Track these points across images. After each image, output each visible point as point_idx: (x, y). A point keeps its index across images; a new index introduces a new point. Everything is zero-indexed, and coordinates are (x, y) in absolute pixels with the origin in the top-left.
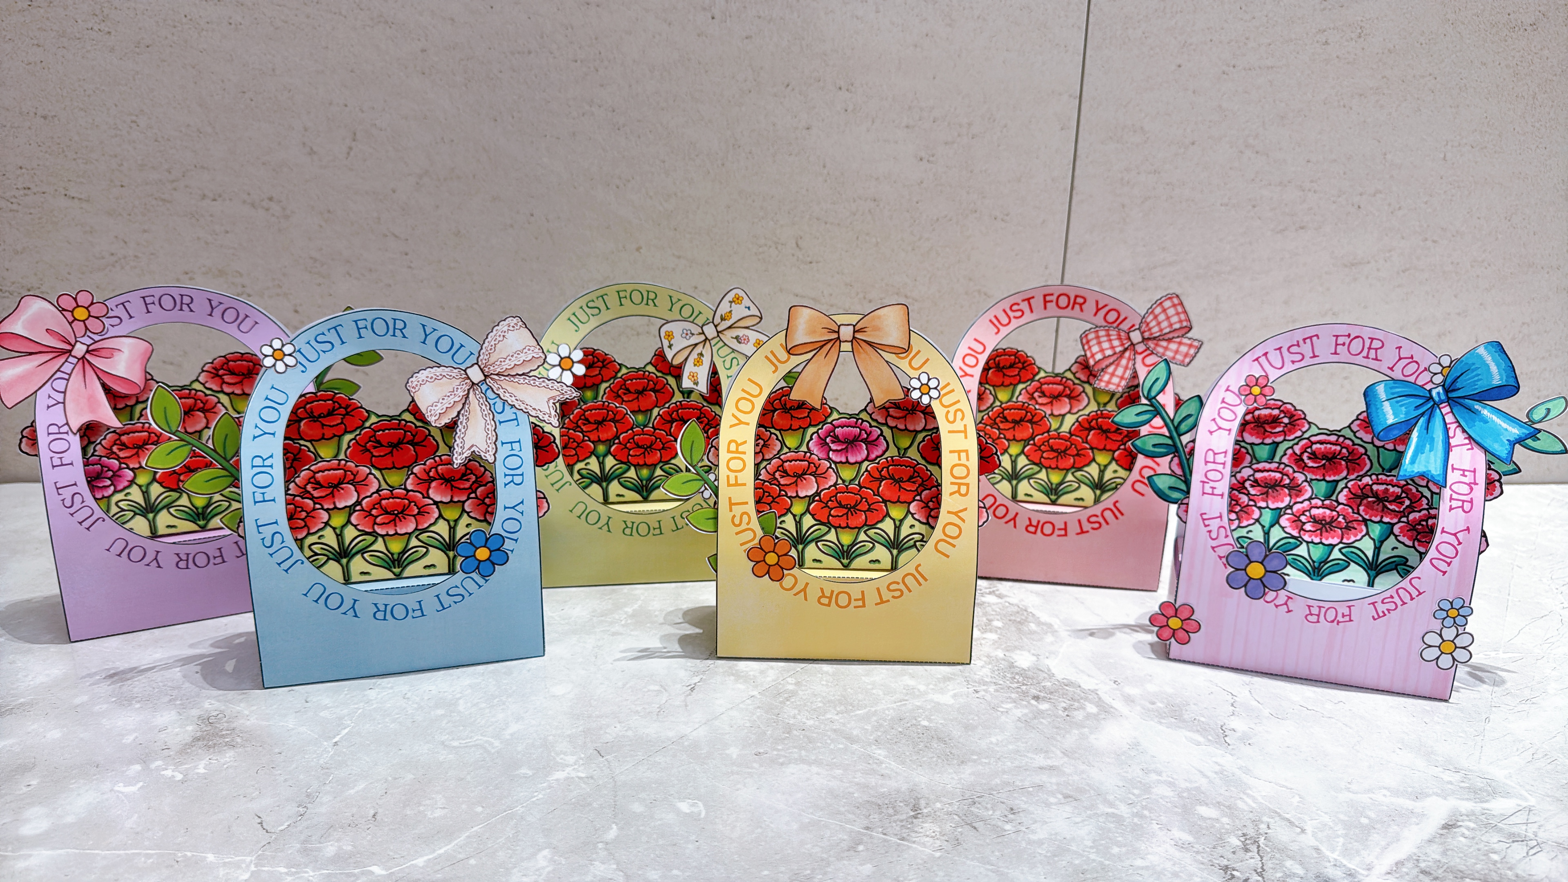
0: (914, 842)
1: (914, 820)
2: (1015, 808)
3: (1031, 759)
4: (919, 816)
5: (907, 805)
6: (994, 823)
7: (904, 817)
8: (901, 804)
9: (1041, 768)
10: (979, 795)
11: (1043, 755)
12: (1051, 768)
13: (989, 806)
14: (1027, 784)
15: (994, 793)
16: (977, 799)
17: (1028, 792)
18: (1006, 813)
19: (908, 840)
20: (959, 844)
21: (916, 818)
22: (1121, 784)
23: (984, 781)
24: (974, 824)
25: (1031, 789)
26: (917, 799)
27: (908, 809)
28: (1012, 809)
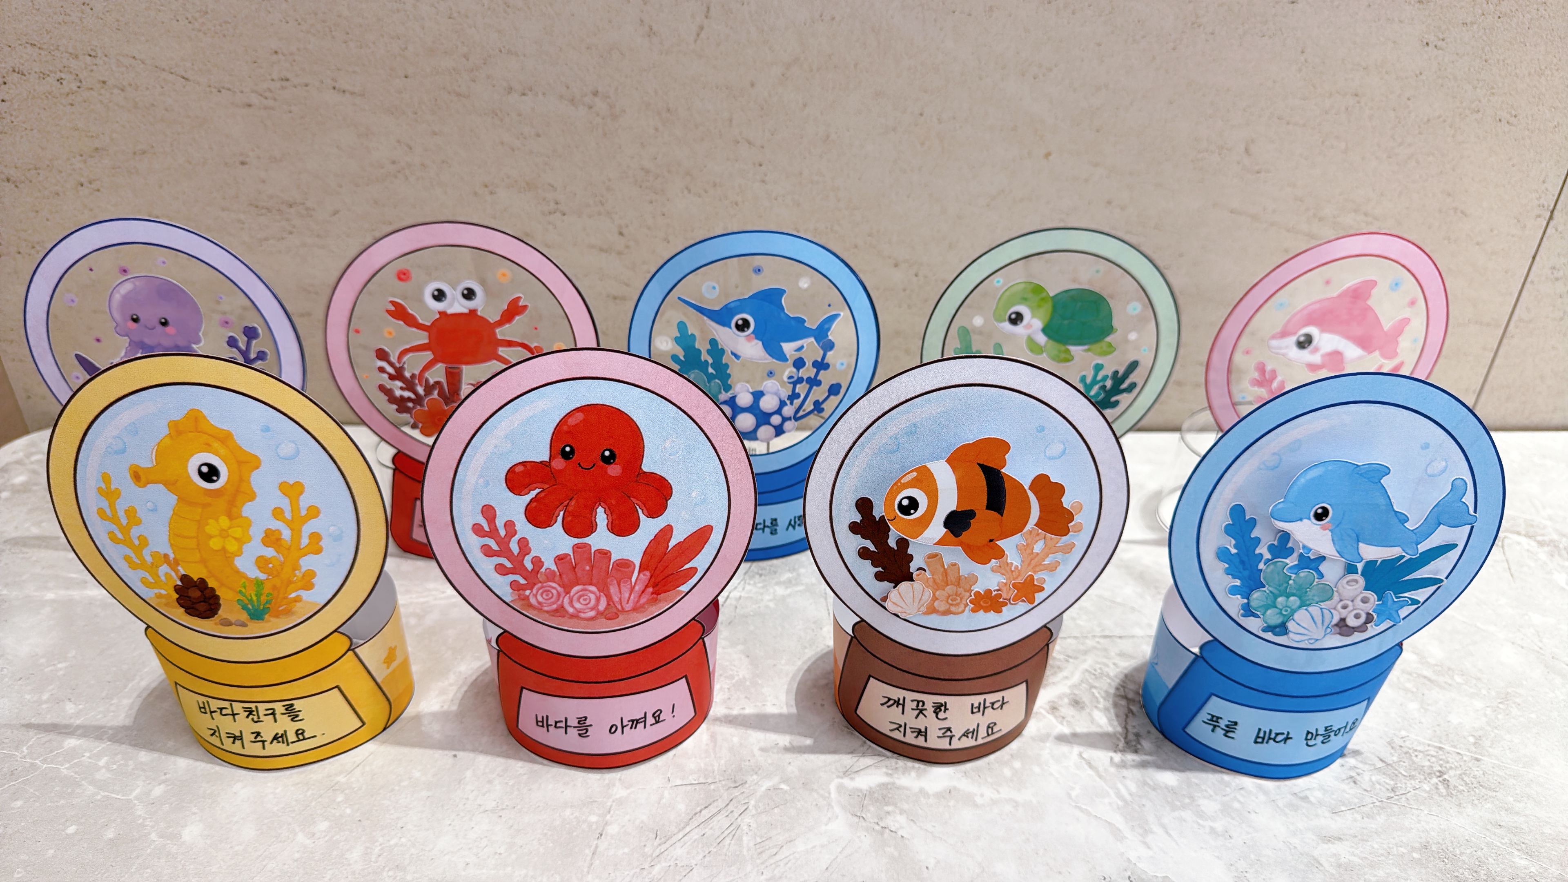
0: (1429, 745)
1: (1440, 769)
2: (1352, 784)
3: (1353, 854)
4: (1438, 774)
5: (1455, 786)
6: (1367, 767)
7: (1452, 773)
8: (1461, 788)
9: (1340, 839)
10: (1392, 801)
11: (1342, 860)
12: (1328, 839)
13: (1378, 786)
14: (1349, 815)
15: (1378, 804)
16: (1392, 795)
17: (1344, 804)
18: (1358, 778)
19: (1436, 747)
20: (1389, 743)
21: (1440, 772)
22: (1253, 816)
23: (1393, 819)
24: (1384, 765)
25: (1343, 808)
26: (1451, 795)
27: (1453, 782)
28: (1355, 783)
